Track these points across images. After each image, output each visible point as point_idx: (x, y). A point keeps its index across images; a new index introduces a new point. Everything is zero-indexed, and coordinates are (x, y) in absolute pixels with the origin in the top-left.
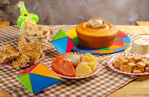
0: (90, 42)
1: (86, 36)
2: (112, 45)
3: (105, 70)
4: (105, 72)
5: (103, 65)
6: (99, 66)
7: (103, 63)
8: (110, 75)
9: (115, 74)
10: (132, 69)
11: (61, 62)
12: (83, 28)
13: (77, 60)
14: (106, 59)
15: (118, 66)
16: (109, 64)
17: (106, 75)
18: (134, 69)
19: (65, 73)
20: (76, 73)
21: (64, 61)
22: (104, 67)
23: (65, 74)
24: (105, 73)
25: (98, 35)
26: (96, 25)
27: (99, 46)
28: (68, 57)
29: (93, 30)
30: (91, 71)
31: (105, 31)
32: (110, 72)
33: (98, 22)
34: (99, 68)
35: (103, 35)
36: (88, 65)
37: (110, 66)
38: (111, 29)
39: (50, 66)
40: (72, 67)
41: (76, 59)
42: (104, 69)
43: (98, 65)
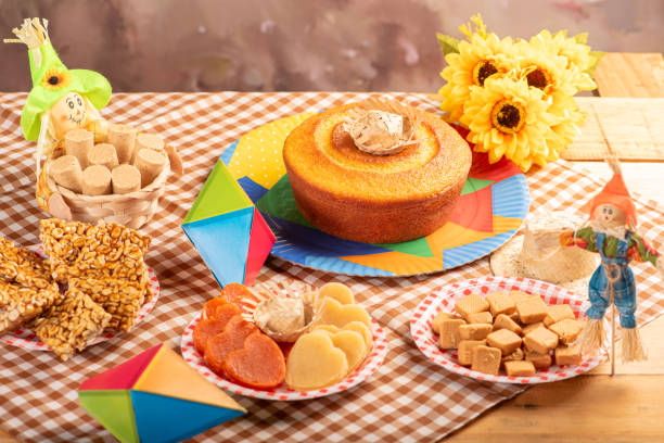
0: (345, 220)
1: (332, 197)
3: (400, 360)
4: (401, 367)
5: (397, 333)
6: (378, 343)
7: (397, 323)
8: (420, 379)
9: (436, 378)
10: (503, 356)
11: (229, 328)
13: (293, 319)
14: (409, 305)
15: (453, 340)
16: (419, 332)
17: (403, 380)
18: (510, 357)
20: (290, 375)
21: (243, 324)
22: (398, 342)
23: (250, 381)
24: (401, 371)
25: (381, 192)
26: (373, 139)
27: (385, 237)
28: (258, 301)
29: (362, 168)
30: (345, 366)
31: (410, 171)
32: (418, 370)
33: (381, 124)
35: (402, 193)
36: (337, 344)
37: (423, 340)
38: (439, 159)
39: (190, 344)
40: (273, 348)
41: (288, 315)
42: (398, 351)
43: (375, 338)
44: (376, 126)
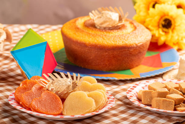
0: (91, 58)
1: (84, 45)
2: (137, 66)
3: (122, 108)
4: (122, 111)
5: (119, 100)
6: (110, 100)
7: (119, 96)
8: (133, 115)
9: (141, 114)
10: (175, 105)
11: (34, 89)
12: (78, 28)
13: (66, 87)
14: (124, 90)
15: (149, 100)
16: (131, 96)
17: (124, 116)
18: (179, 106)
19: (44, 110)
20: (65, 110)
21: (41, 88)
22: (120, 103)
23: (44, 112)
24: (123, 112)
25: (110, 42)
26: (105, 22)
27: (110, 67)
28: (49, 81)
29: (99, 33)
30: (94, 106)
31: (123, 35)
32: (131, 112)
33: (108, 16)
34: (110, 103)
35: (120, 43)
37: (133, 100)
38: (136, 31)
40: (56, 98)
41: (64, 84)
42: (120, 105)
43: (108, 98)
44: (106, 16)
